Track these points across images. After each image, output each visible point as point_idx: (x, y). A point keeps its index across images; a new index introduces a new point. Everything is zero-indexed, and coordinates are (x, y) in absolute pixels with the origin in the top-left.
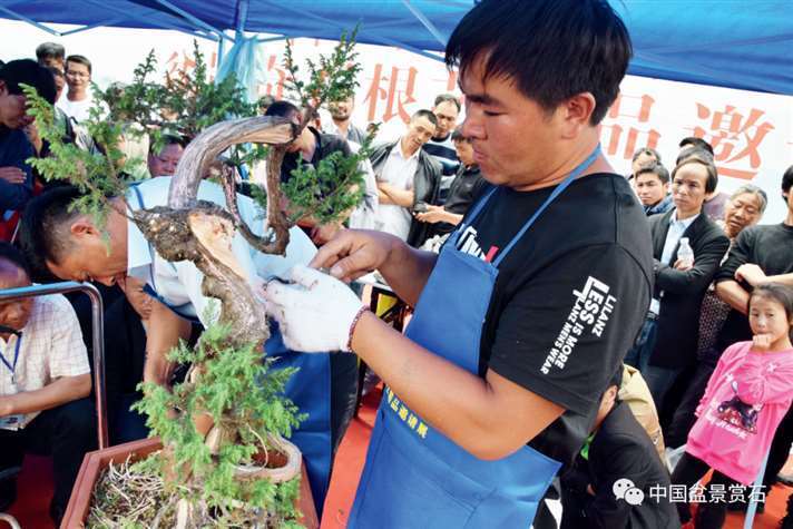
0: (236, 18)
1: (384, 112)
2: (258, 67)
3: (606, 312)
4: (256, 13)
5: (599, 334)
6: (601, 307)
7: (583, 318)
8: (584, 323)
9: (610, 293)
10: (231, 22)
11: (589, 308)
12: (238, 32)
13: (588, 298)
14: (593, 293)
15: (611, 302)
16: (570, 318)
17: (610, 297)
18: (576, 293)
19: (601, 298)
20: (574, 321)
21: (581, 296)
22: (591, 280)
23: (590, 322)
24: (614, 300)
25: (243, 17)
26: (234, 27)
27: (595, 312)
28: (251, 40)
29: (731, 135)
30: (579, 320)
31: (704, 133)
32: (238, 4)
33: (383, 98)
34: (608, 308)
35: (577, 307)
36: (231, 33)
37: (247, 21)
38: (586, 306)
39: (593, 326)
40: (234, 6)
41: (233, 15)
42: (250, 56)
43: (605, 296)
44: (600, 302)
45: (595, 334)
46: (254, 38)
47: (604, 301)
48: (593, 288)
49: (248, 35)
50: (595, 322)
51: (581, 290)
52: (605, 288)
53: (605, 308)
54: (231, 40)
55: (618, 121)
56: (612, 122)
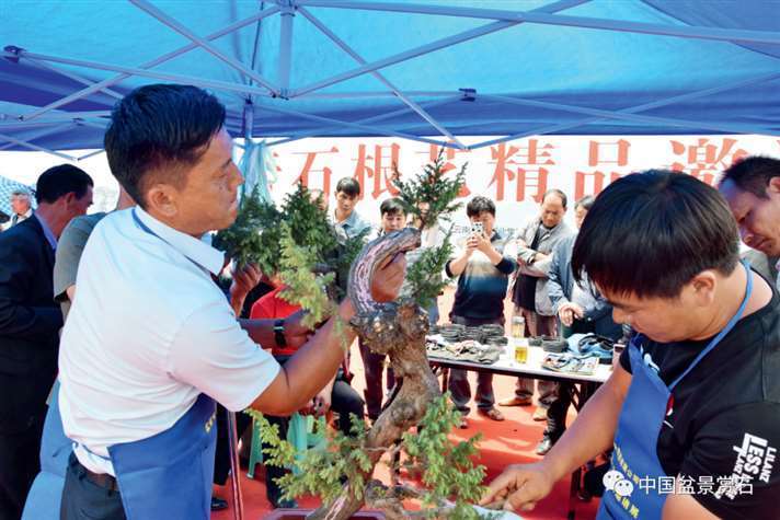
0: (244, 127)
1: (372, 189)
2: (268, 169)
3: (769, 462)
4: (261, 120)
5: (767, 480)
6: (763, 459)
7: (749, 470)
8: (751, 474)
9: (769, 445)
10: (240, 131)
11: (753, 461)
12: (247, 139)
13: (748, 453)
14: (752, 448)
15: (771, 453)
16: (735, 469)
17: (770, 449)
18: (736, 448)
19: (761, 452)
20: (740, 472)
21: (742, 452)
22: (748, 437)
23: (756, 472)
24: (774, 450)
25: (250, 126)
26: (243, 135)
27: (759, 463)
28: (259, 144)
29: (708, 166)
30: (744, 471)
31: (683, 167)
32: (244, 114)
33: (370, 176)
34: (771, 458)
35: (740, 460)
36: (241, 141)
37: (253, 129)
38: (748, 460)
39: (758, 475)
40: (241, 116)
41: (241, 125)
42: (260, 159)
43: (765, 449)
44: (761, 455)
45: (763, 481)
46: (263, 142)
47: (765, 453)
48: (751, 443)
49: (257, 140)
50: (760, 472)
51: (740, 446)
52: (764, 442)
53: (767, 459)
54: (242, 147)
55: (598, 168)
56: (593, 169)
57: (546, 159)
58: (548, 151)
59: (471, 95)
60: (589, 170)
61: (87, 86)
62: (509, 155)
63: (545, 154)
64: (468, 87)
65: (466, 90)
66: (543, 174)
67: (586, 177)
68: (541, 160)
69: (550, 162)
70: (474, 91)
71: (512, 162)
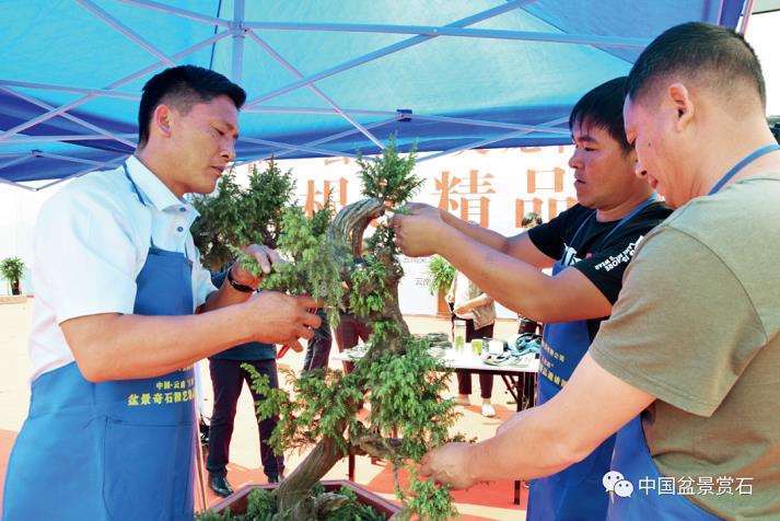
55: (537, 195)
56: (531, 196)
57: (488, 187)
58: (489, 180)
59: (407, 116)
60: (528, 197)
61: (47, 111)
62: (453, 185)
63: (486, 184)
64: (404, 108)
65: (403, 111)
66: (485, 203)
67: (525, 204)
68: (482, 189)
69: (490, 191)
70: (410, 112)
71: (455, 192)
